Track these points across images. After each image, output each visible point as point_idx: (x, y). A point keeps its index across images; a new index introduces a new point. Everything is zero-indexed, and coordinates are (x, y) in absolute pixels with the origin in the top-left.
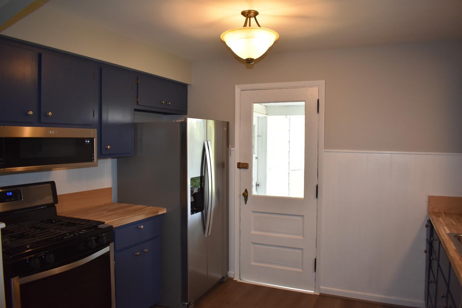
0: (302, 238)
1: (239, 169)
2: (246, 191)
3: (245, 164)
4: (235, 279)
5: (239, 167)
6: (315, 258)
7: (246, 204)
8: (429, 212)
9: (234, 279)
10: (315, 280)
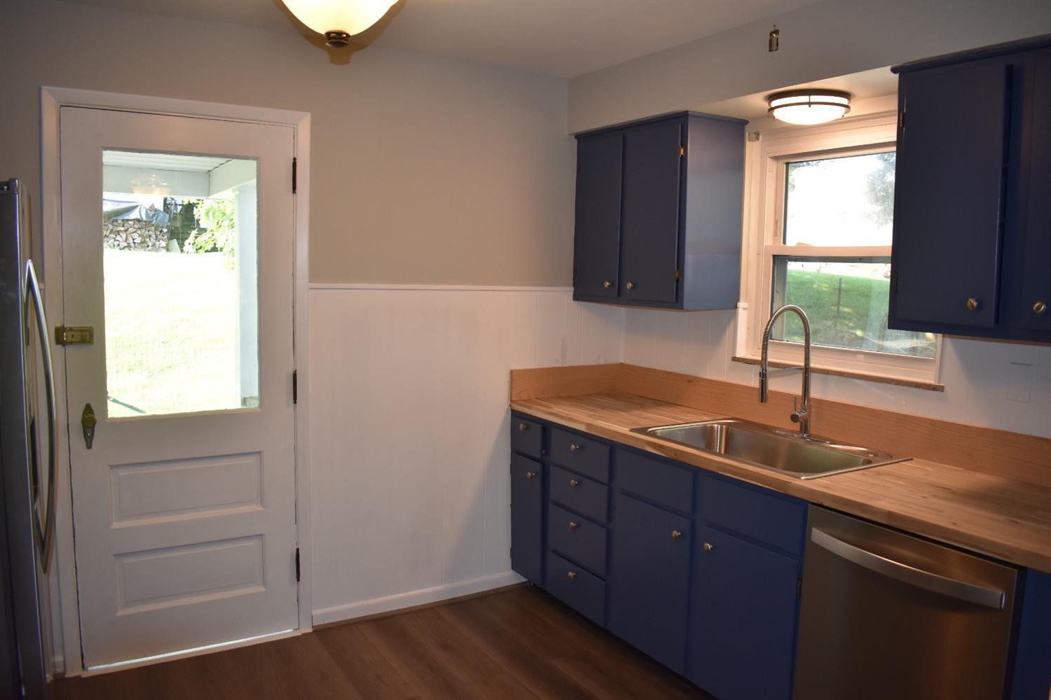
0: (261, 508)
1: (60, 347)
2: (88, 409)
3: (86, 331)
4: (69, 675)
5: (59, 340)
6: (296, 547)
7: (89, 446)
8: (511, 401)
9: (67, 676)
10: (298, 601)
